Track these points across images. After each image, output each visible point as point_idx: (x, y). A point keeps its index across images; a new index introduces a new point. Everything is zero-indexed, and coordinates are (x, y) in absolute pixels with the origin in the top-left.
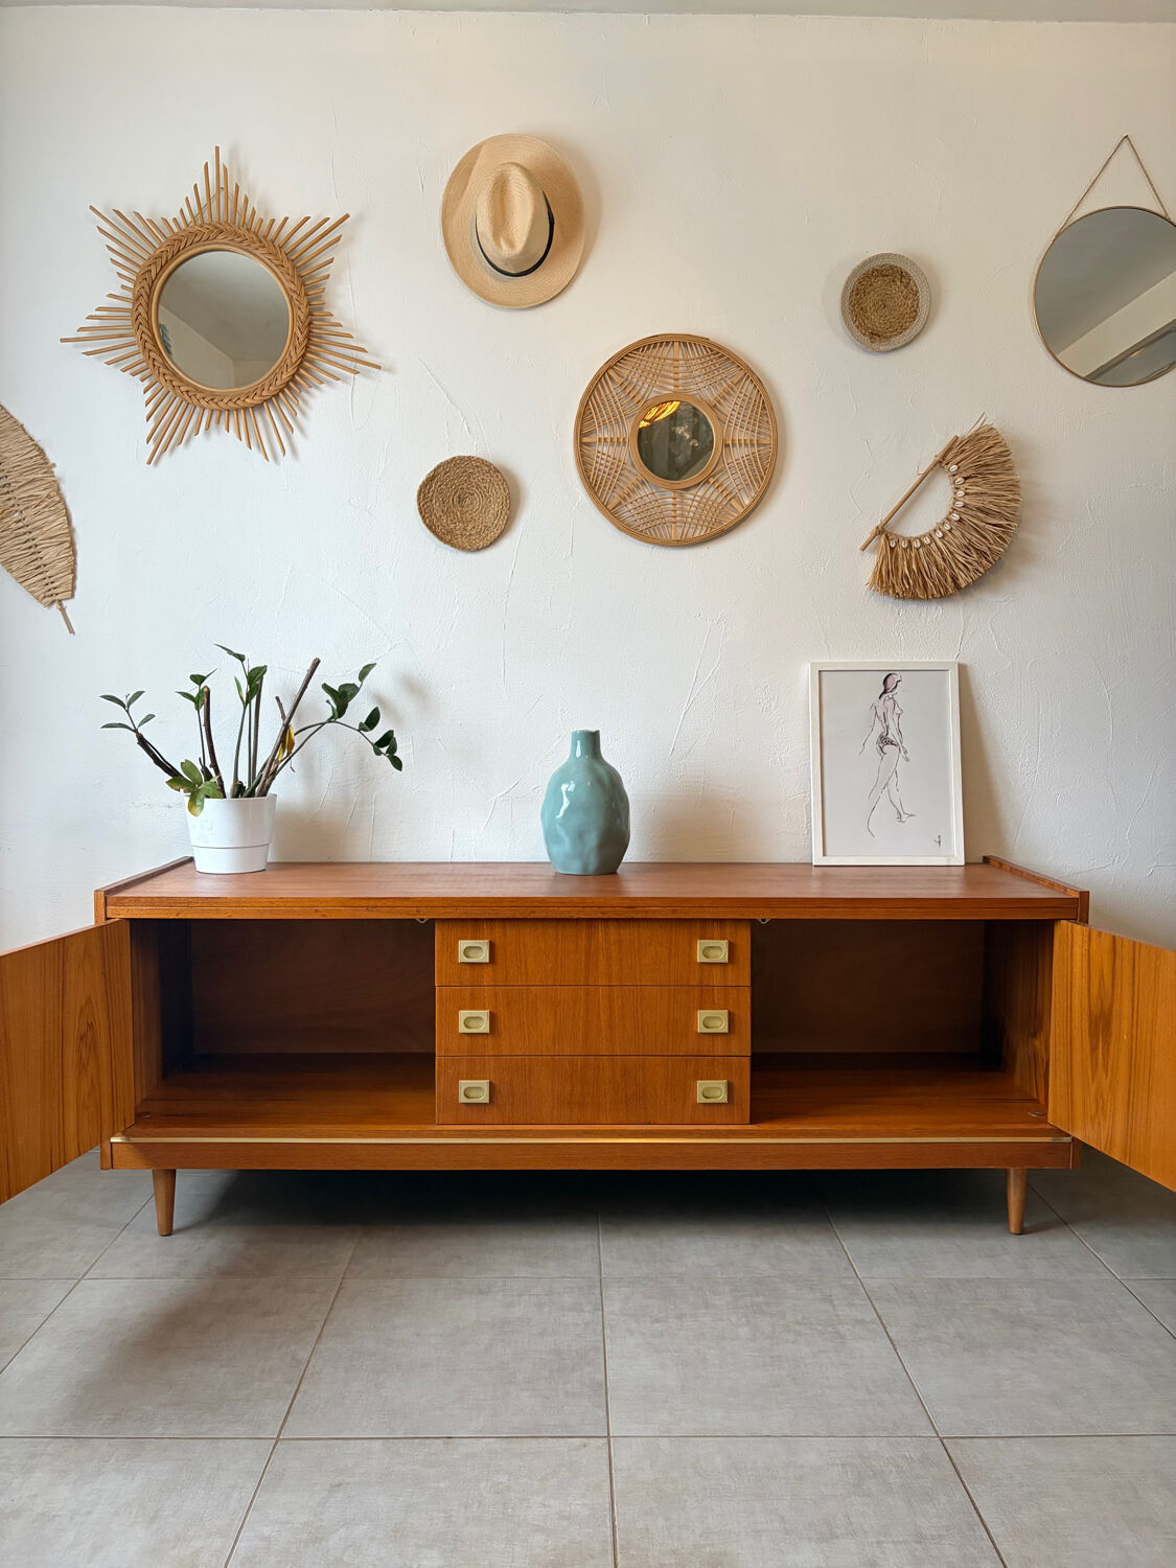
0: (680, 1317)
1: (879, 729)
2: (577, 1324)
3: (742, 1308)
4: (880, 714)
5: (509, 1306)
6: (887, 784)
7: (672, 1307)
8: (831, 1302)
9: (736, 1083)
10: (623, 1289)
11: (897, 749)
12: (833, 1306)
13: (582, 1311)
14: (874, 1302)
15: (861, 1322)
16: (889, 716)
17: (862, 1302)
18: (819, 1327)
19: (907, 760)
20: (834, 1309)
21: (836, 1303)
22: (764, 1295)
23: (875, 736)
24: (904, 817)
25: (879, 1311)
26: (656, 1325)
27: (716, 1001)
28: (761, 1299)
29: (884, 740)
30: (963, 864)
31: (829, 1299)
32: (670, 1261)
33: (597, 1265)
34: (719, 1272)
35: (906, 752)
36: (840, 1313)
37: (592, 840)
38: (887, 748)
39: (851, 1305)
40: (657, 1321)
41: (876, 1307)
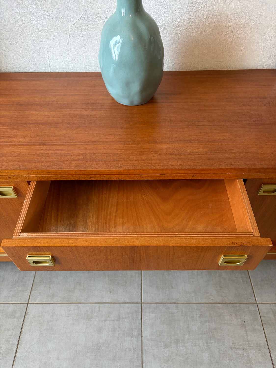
0: (177, 342)
2: (130, 350)
3: (205, 334)
5: (100, 330)
7: (173, 333)
8: (245, 327)
10: (151, 314)
12: (246, 331)
13: (133, 336)
14: (264, 326)
15: (258, 346)
17: (259, 328)
18: (240, 352)
20: (247, 335)
21: (247, 328)
25: (267, 336)
26: (166, 350)
28: (213, 325)
31: (243, 325)
32: (172, 288)
33: (140, 291)
34: (194, 298)
36: (249, 338)
37: (136, 87)
39: (254, 330)
40: (166, 346)
41: (265, 331)
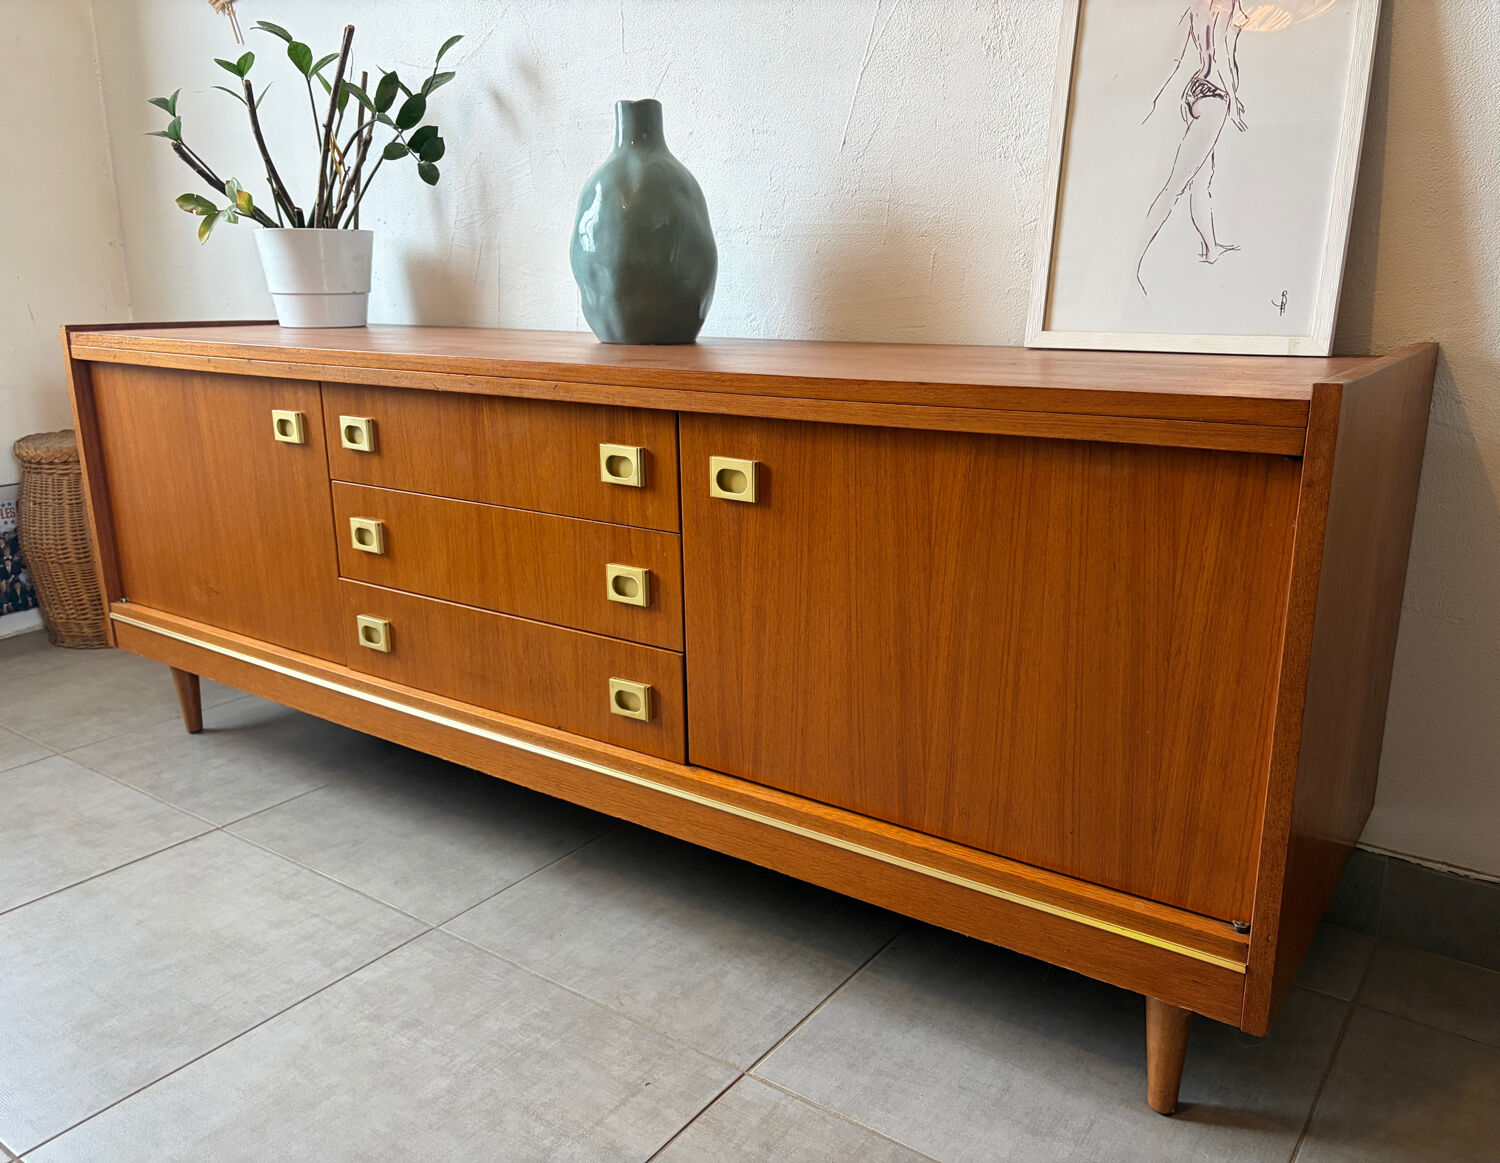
0: (414, 1022)
1: (1192, 65)
3: (503, 1047)
4: (1200, 31)
5: (280, 924)
6: (1189, 184)
7: (427, 1006)
8: (632, 1095)
9: (665, 694)
10: (427, 955)
11: (1223, 104)
12: (623, 1103)
16: (1217, 33)
17: (674, 1118)
19: (1242, 128)
21: (636, 1099)
22: (563, 1041)
23: (1182, 80)
24: (1214, 252)
27: (634, 551)
28: (551, 1045)
29: (1202, 88)
30: (1325, 352)
31: (636, 1088)
32: (550, 938)
33: (464, 909)
34: (575, 980)
35: (1241, 110)
36: (612, 1119)
38: (1204, 105)
39: (652, 1114)
